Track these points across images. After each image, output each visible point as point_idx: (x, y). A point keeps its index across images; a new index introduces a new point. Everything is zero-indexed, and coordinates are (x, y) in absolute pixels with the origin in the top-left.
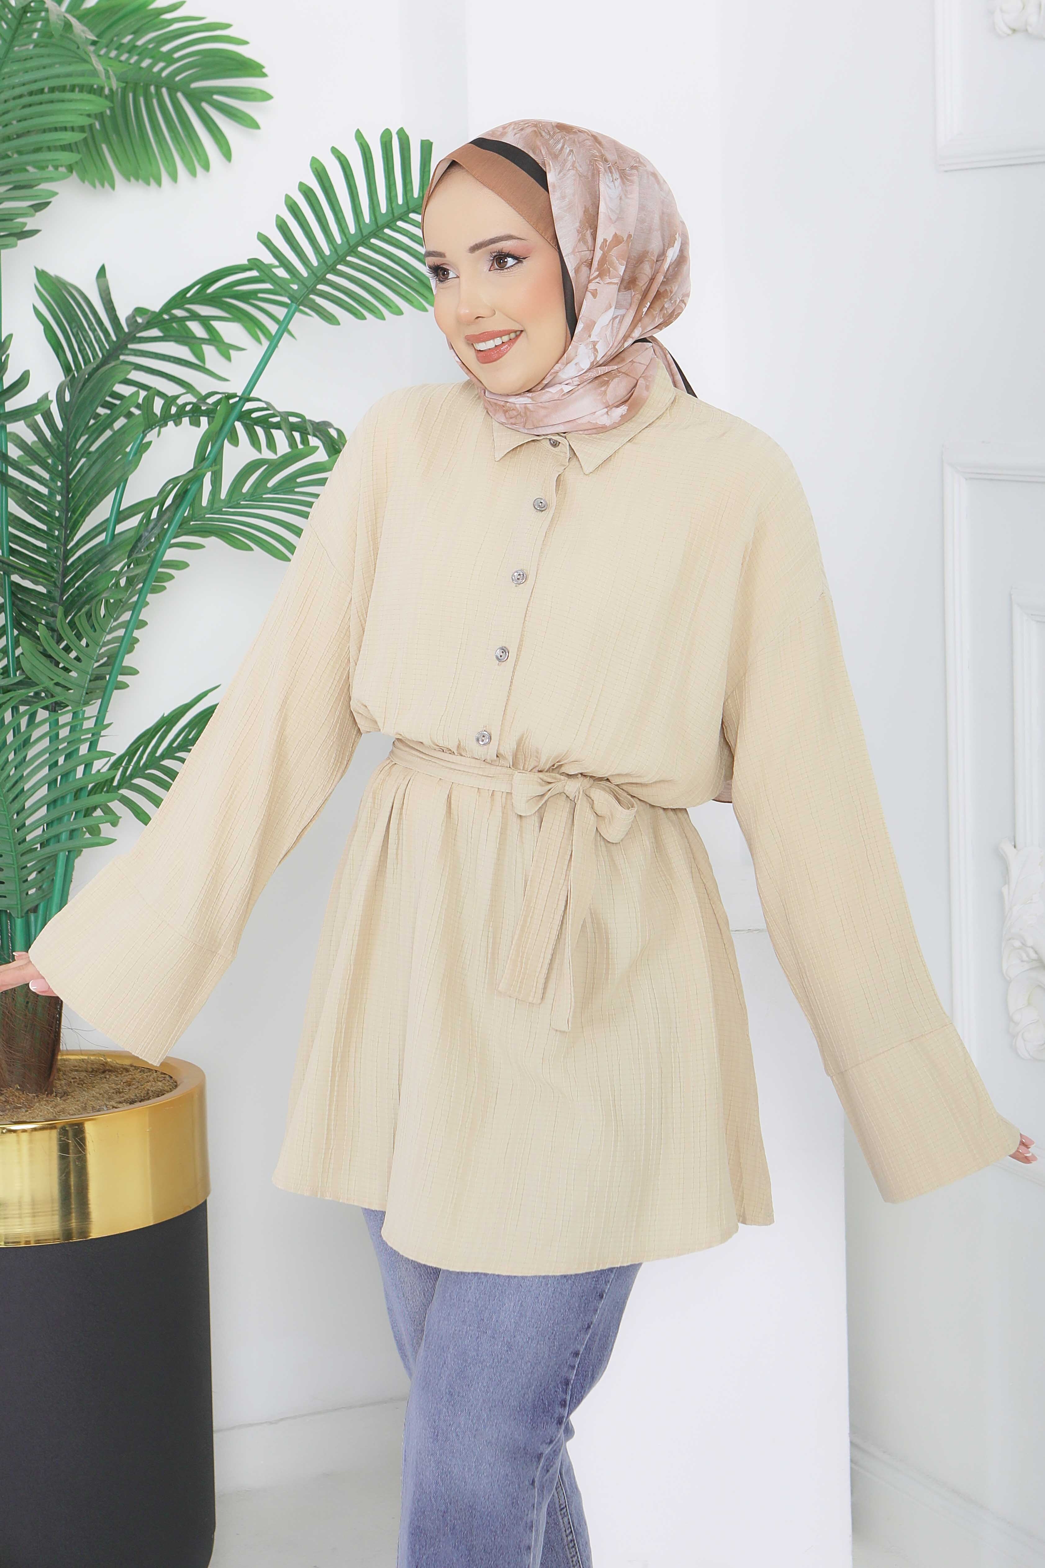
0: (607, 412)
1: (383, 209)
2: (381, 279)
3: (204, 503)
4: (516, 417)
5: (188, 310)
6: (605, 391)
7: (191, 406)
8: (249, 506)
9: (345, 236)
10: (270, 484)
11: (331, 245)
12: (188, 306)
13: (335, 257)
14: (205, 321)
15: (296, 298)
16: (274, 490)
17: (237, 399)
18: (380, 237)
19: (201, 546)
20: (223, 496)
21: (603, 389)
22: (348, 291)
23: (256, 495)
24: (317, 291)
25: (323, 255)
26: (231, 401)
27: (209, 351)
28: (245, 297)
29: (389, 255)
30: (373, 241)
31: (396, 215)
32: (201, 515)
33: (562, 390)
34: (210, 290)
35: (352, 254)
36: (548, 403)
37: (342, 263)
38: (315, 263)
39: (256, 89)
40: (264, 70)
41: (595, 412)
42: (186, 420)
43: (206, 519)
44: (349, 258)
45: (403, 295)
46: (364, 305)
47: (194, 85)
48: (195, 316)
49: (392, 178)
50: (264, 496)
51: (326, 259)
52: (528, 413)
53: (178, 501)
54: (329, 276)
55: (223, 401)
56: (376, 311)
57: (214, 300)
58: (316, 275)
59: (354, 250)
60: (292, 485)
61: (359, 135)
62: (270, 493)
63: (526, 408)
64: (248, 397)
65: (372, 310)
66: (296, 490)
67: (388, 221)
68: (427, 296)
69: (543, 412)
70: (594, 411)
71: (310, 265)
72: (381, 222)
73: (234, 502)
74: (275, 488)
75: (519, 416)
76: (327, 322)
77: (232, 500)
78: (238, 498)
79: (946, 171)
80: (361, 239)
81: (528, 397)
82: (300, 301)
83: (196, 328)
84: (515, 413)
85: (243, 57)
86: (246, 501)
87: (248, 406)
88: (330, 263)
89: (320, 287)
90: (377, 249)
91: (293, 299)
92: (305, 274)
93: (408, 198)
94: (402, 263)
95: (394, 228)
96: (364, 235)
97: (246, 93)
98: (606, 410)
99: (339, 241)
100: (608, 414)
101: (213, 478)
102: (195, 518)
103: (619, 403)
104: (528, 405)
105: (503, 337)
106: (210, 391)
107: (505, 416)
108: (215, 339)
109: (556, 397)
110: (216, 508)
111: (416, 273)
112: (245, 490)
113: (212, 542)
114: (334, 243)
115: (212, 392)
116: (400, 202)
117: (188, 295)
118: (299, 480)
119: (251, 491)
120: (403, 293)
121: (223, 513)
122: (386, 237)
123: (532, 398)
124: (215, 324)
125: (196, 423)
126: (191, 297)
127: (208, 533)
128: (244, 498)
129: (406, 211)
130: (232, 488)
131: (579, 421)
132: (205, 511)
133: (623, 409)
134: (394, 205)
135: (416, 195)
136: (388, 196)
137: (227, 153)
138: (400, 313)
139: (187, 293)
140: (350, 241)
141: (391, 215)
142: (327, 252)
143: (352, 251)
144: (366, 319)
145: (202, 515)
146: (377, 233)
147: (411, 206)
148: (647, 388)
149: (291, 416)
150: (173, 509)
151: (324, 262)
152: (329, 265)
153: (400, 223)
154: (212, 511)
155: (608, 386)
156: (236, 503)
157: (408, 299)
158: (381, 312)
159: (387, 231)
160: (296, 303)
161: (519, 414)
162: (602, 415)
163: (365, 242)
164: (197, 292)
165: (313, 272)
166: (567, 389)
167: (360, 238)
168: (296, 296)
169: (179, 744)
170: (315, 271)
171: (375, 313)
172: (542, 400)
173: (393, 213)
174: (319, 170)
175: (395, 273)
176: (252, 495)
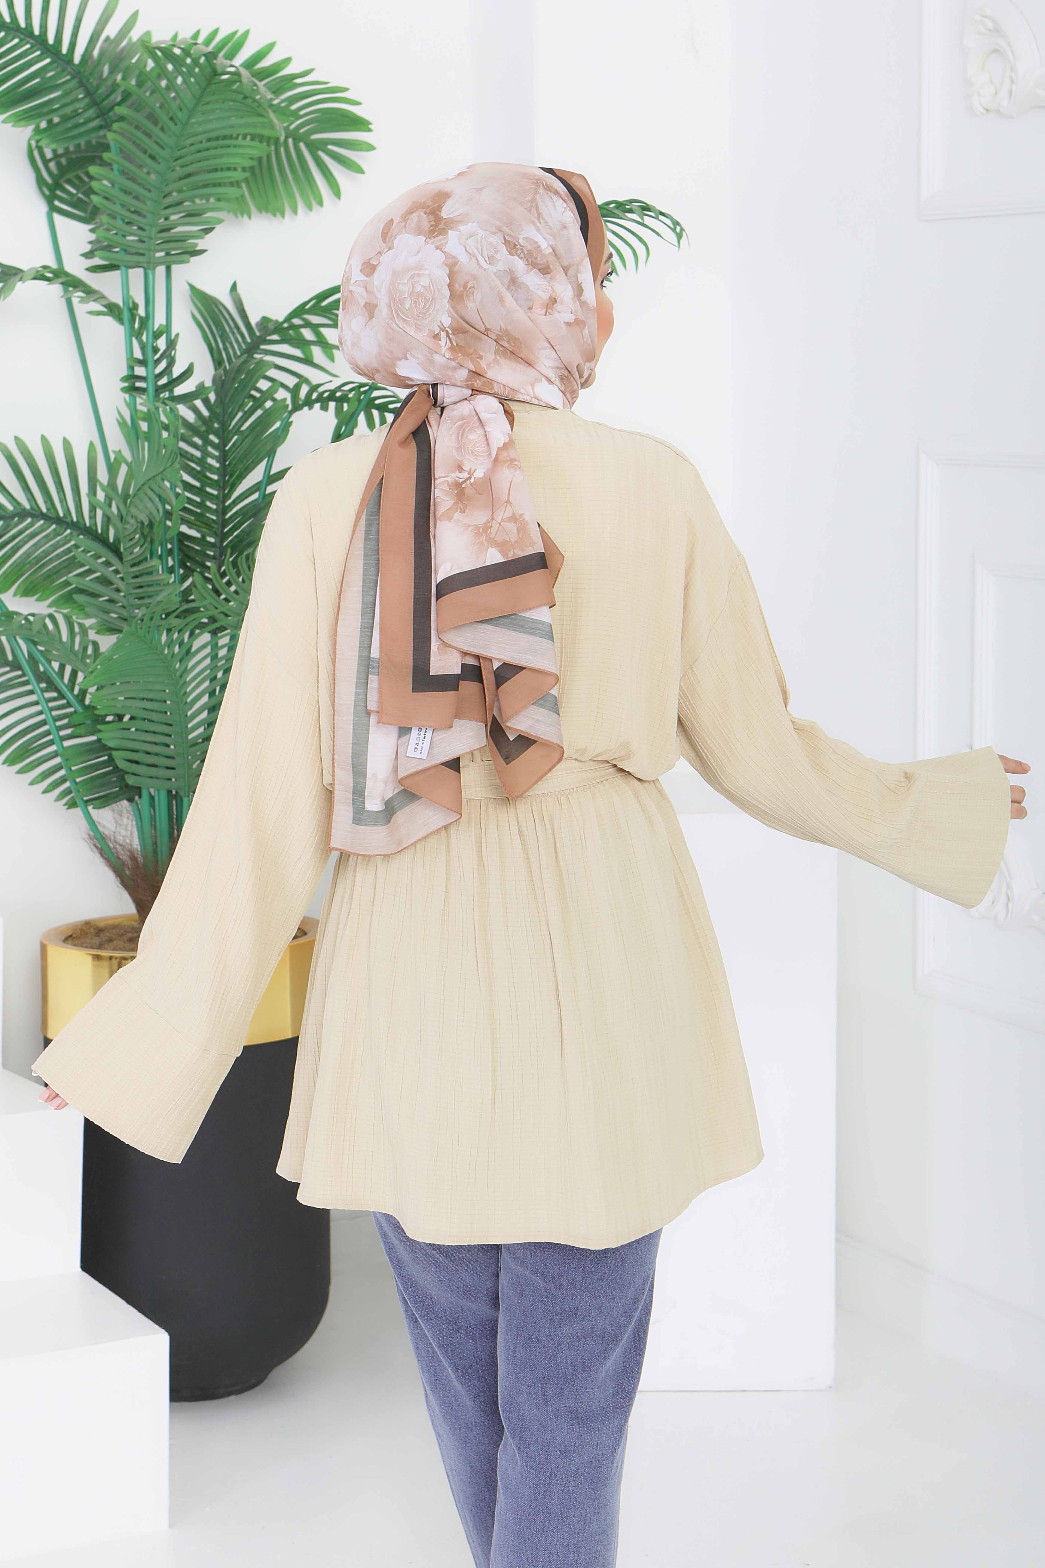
5: (304, 320)
7: (328, 393)
12: (306, 316)
14: (315, 328)
17: (367, 388)
26: (362, 389)
27: (317, 353)
34: (324, 304)
39: (363, 142)
40: (370, 126)
42: (317, 406)
47: (315, 137)
48: (307, 324)
55: (357, 389)
57: (325, 312)
79: (927, 221)
83: (308, 334)
85: (356, 115)
87: (376, 394)
97: (354, 145)
108: (322, 342)
115: (348, 382)
117: (307, 307)
124: (322, 330)
125: (325, 408)
126: (309, 308)
137: (337, 193)
139: (306, 305)
164: (314, 305)
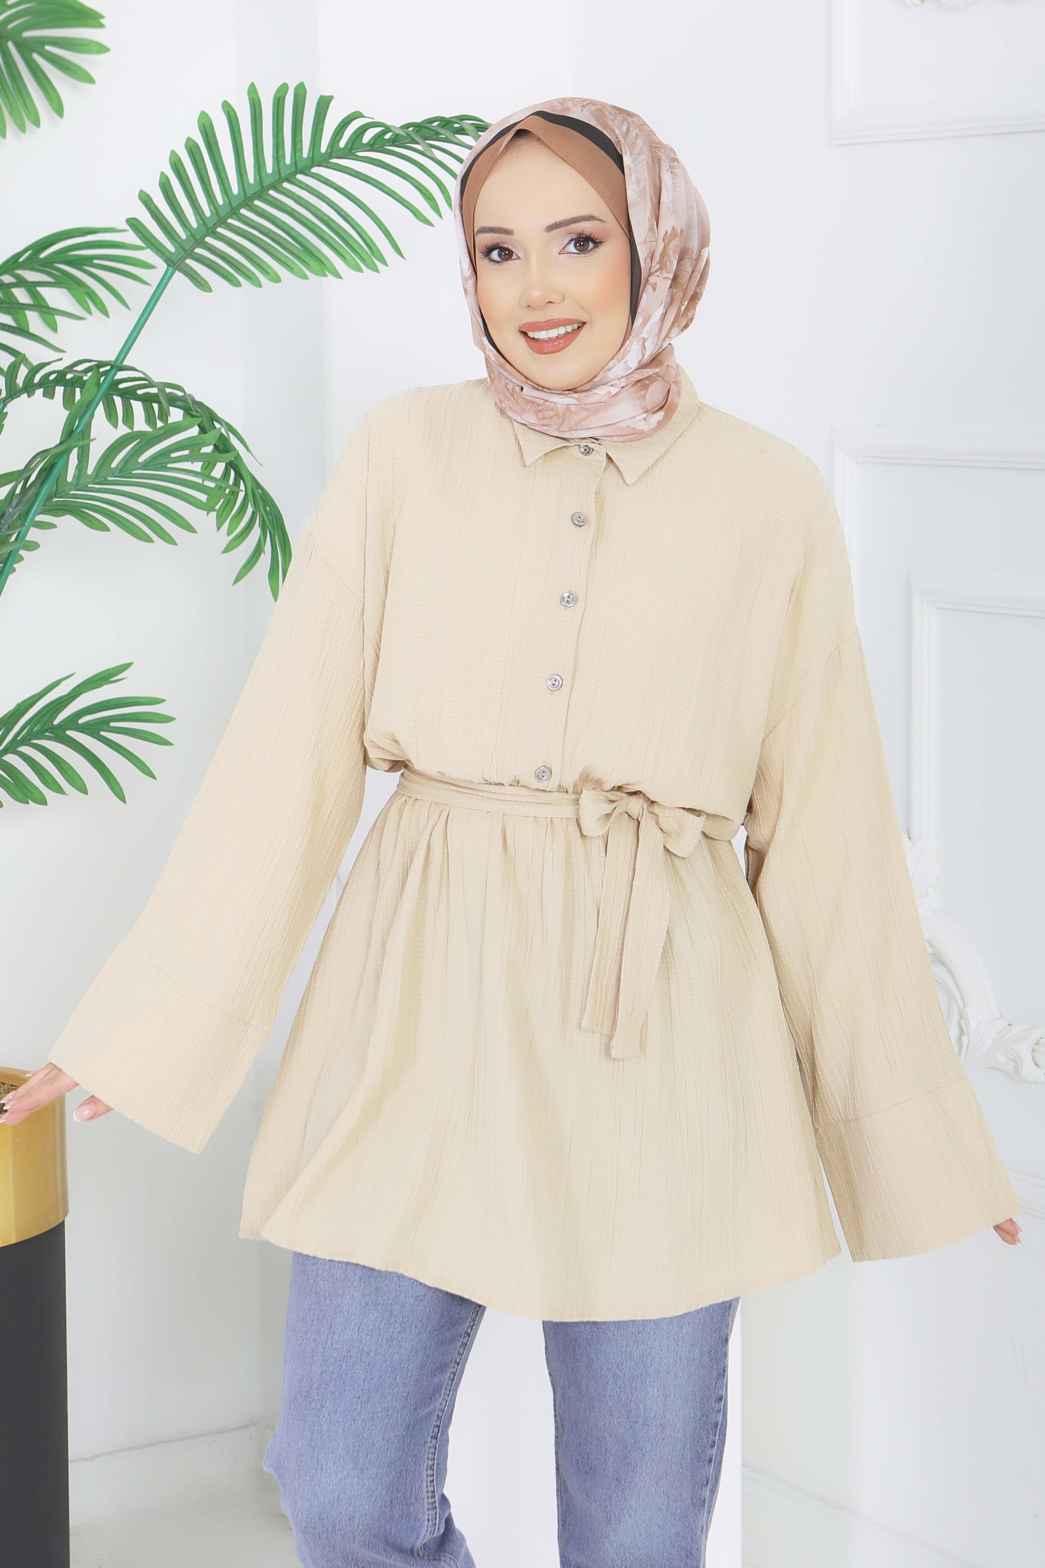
0: (645, 418)
1: (269, 168)
2: (262, 243)
3: (70, 479)
4: (551, 417)
5: (16, 276)
6: (644, 395)
7: (56, 375)
8: (116, 482)
9: (228, 196)
10: (141, 460)
11: (212, 207)
12: (19, 272)
13: (216, 219)
14: (31, 287)
15: (173, 262)
16: (146, 465)
17: (108, 368)
18: (264, 199)
19: (52, 526)
20: (90, 471)
22: (226, 256)
23: (125, 470)
24: (194, 255)
25: (203, 217)
26: (101, 370)
27: (34, 321)
28: (79, 263)
29: (271, 218)
30: (256, 202)
31: (282, 175)
32: (65, 491)
33: (609, 391)
34: (42, 255)
35: (234, 216)
37: (223, 226)
38: (194, 225)
39: (92, 42)
40: (102, 21)
41: (635, 417)
42: (40, 392)
43: (70, 496)
44: (230, 221)
45: (283, 262)
46: (242, 272)
47: (26, 34)
48: (21, 282)
49: (280, 137)
50: (133, 472)
51: (206, 221)
52: (568, 414)
53: (43, 475)
54: (208, 239)
55: (94, 369)
56: (253, 278)
57: (45, 266)
58: (194, 238)
59: (237, 212)
60: (165, 461)
61: (252, 89)
62: (141, 469)
63: (567, 409)
64: (120, 366)
65: (249, 276)
66: (168, 466)
67: (274, 182)
68: (308, 263)
69: (584, 414)
70: (634, 415)
71: (189, 227)
72: (267, 182)
73: (102, 477)
74: (147, 463)
75: (556, 417)
76: (200, 289)
77: (100, 476)
78: (106, 474)
79: (836, 146)
80: (245, 200)
81: (573, 397)
82: (177, 265)
83: (21, 296)
85: (84, 5)
86: (115, 477)
87: (120, 375)
88: (210, 225)
89: (198, 250)
90: (260, 211)
91: (170, 263)
92: (184, 237)
93: (297, 158)
94: (286, 228)
95: (280, 189)
96: (248, 196)
97: (81, 45)
98: (645, 415)
99: (221, 202)
100: (645, 420)
101: (80, 452)
102: (59, 494)
103: (656, 409)
104: (571, 406)
105: (567, 327)
106: (81, 359)
107: (537, 417)
108: (40, 306)
109: (603, 399)
110: (82, 484)
111: (299, 239)
112: (113, 465)
113: (67, 522)
114: (215, 203)
115: (83, 360)
116: (288, 161)
117: (21, 260)
118: (173, 455)
119: (120, 467)
120: (283, 259)
121: (88, 489)
122: (270, 199)
123: (577, 399)
124: (41, 290)
125: (50, 394)
126: (23, 261)
127: (65, 512)
128: (113, 474)
129: (293, 172)
130: (100, 463)
131: (618, 426)
132: (69, 487)
133: (660, 415)
134: (281, 165)
135: (305, 155)
136: (275, 156)
137: (59, 109)
138: (277, 279)
139: (20, 258)
140: (232, 202)
141: (278, 177)
142: (208, 214)
143: (234, 213)
144: (240, 286)
145: (67, 492)
146: (261, 194)
147: (300, 166)
149: (167, 387)
150: (38, 484)
151: (205, 224)
152: (209, 227)
153: (286, 185)
154: (78, 487)
155: (648, 389)
156: (103, 479)
157: (288, 266)
158: (258, 279)
159: (271, 192)
160: (173, 267)
161: (557, 415)
162: (641, 421)
163: (248, 203)
164: (29, 258)
165: (192, 235)
166: (614, 391)
167: (243, 199)
168: (173, 259)
169: (23, 737)
170: (194, 233)
171: (252, 280)
172: (587, 402)
173: (279, 174)
174: (206, 125)
175: (276, 237)
176: (121, 470)
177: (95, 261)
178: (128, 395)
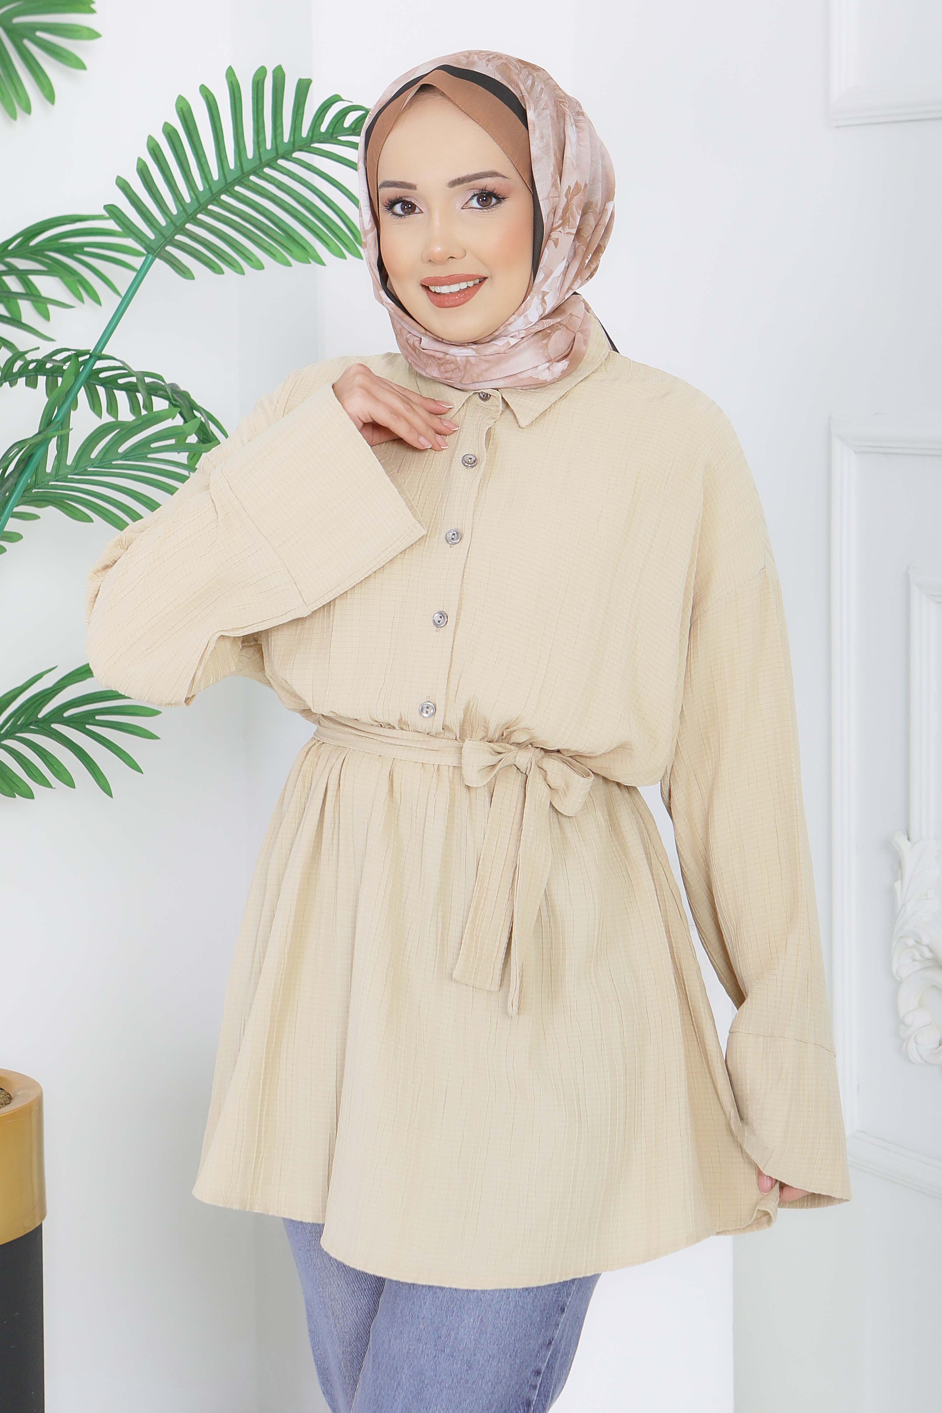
0: (549, 367)
1: (250, 154)
2: (243, 230)
3: (49, 469)
4: (453, 370)
5: (7, 264)
6: (547, 345)
7: (35, 364)
8: (97, 473)
9: (208, 183)
10: (121, 450)
11: (192, 193)
12: (7, 259)
13: (196, 205)
14: (22, 276)
15: (152, 248)
16: (126, 456)
17: (87, 357)
18: (245, 184)
19: (35, 517)
20: (69, 462)
21: (544, 342)
22: (207, 243)
23: (105, 461)
24: (175, 242)
25: (183, 203)
26: (81, 359)
27: (26, 310)
28: (70, 251)
29: (253, 204)
30: (237, 188)
31: (263, 161)
32: (44, 482)
33: (508, 343)
34: (33, 243)
35: (215, 202)
36: (491, 357)
37: (203, 212)
38: (174, 211)
39: (83, 27)
40: (93, 6)
41: (537, 367)
42: (22, 381)
43: (49, 487)
44: (210, 207)
45: (266, 249)
46: (223, 258)
47: (16, 20)
48: (12, 270)
49: (260, 121)
50: (113, 463)
51: (186, 207)
52: (468, 366)
53: (22, 466)
54: (189, 226)
55: (73, 358)
56: (235, 265)
57: (35, 254)
58: (174, 225)
59: (217, 198)
60: (145, 451)
61: (230, 73)
62: (121, 459)
63: (468, 361)
64: (99, 355)
65: (231, 264)
66: (149, 456)
67: (255, 167)
68: (291, 249)
69: (484, 366)
70: (536, 365)
71: (169, 214)
72: (247, 168)
73: (82, 468)
74: (127, 454)
75: (457, 370)
76: (182, 276)
77: (79, 466)
78: (86, 465)
79: (838, 127)
80: (225, 186)
81: (472, 348)
82: (157, 252)
83: (12, 284)
84: (453, 366)
86: (95, 467)
87: (99, 364)
88: (190, 211)
89: (178, 237)
90: (241, 197)
91: (150, 250)
92: (163, 223)
93: (278, 143)
94: (268, 214)
95: (261, 174)
96: (228, 181)
97: (71, 30)
98: (548, 364)
99: (201, 188)
100: (549, 369)
101: (59, 442)
102: (37, 485)
103: (561, 357)
104: (470, 358)
105: (468, 282)
106: (59, 348)
107: (439, 370)
108: (32, 294)
109: (502, 350)
110: (61, 475)
111: (282, 225)
112: (93, 456)
113: (50, 513)
114: (195, 189)
115: (61, 349)
116: (269, 146)
117: (10, 248)
118: (153, 446)
119: (99, 457)
120: (266, 245)
121: (68, 480)
122: (251, 185)
123: (476, 350)
124: (32, 278)
125: (32, 383)
126: (12, 249)
127: (47, 503)
128: (92, 464)
129: (274, 157)
130: (80, 453)
131: (520, 376)
132: (49, 478)
133: (565, 364)
134: (261, 150)
135: (286, 139)
136: (256, 141)
137: (50, 96)
138: (260, 267)
139: (10, 244)
140: (212, 188)
141: (258, 162)
142: (188, 199)
143: (215, 199)
144: (223, 273)
145: (46, 483)
146: (242, 179)
147: (281, 151)
148: (586, 342)
149: (147, 376)
150: (16, 475)
151: (185, 210)
152: (189, 214)
153: (267, 170)
154: (57, 478)
155: (549, 340)
156: (83, 469)
157: (271, 253)
158: (241, 266)
159: (252, 178)
160: (153, 255)
161: (458, 368)
162: (544, 370)
163: (229, 189)
164: (20, 245)
165: (172, 221)
166: (513, 341)
167: (224, 185)
168: (153, 247)
169: (7, 730)
170: (174, 220)
171: (235, 267)
172: (487, 353)
173: (260, 158)
174: (184, 109)
175: (258, 223)
176: (101, 460)
177: (86, 249)
178: (111, 384)
